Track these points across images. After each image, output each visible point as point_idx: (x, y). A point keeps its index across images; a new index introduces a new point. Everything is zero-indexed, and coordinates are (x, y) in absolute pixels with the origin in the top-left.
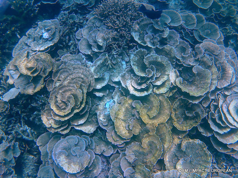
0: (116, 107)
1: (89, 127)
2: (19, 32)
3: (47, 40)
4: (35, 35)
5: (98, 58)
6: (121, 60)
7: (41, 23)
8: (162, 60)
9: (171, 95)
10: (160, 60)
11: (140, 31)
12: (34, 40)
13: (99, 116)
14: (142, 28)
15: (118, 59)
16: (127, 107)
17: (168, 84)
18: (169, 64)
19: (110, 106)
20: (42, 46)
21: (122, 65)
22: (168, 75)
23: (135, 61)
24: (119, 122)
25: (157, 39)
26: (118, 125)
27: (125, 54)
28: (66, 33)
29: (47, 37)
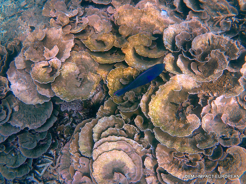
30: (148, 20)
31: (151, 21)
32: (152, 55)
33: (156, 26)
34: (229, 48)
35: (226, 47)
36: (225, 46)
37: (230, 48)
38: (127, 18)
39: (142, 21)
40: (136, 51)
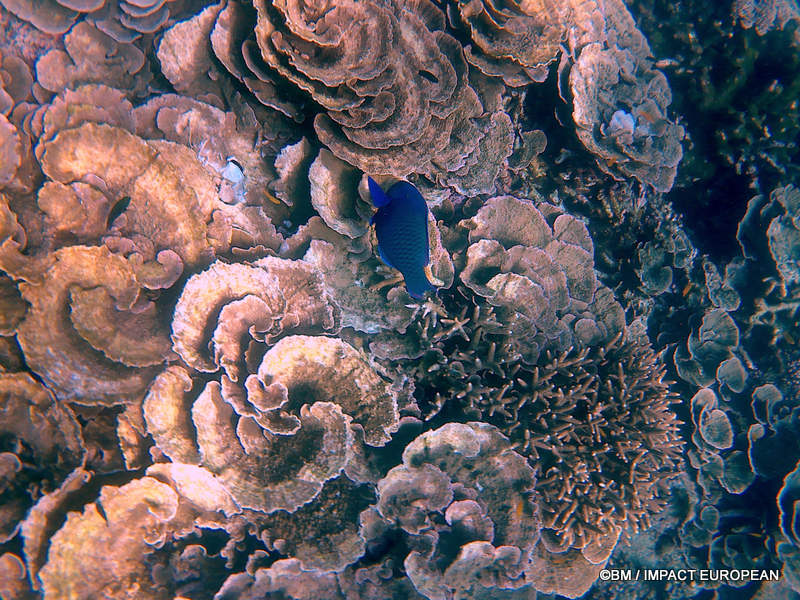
0: (204, 191)
1: (189, 56)
2: (681, 71)
3: (604, 118)
4: (639, 92)
5: (439, 240)
6: (388, 325)
7: (678, 138)
8: (299, 485)
9: (123, 430)
10: (304, 478)
11: (488, 481)
12: (622, 80)
13: (206, 115)
14: (496, 492)
15: (398, 318)
16: (175, 224)
17: (177, 446)
18: (268, 505)
19: (224, 181)
20: (587, 89)
21: (367, 319)
22: (217, 472)
23: (357, 372)
24: (132, 158)
25: (414, 526)
26: (124, 151)
27: (407, 353)
28: (605, 202)
29: (614, 121)
30: (161, 194)
31: (168, 202)
32: (120, 346)
33: (180, 231)
34: (374, 398)
35: (367, 392)
36: (367, 387)
37: (378, 401)
38: (91, 153)
39: (137, 189)
40: (71, 310)
